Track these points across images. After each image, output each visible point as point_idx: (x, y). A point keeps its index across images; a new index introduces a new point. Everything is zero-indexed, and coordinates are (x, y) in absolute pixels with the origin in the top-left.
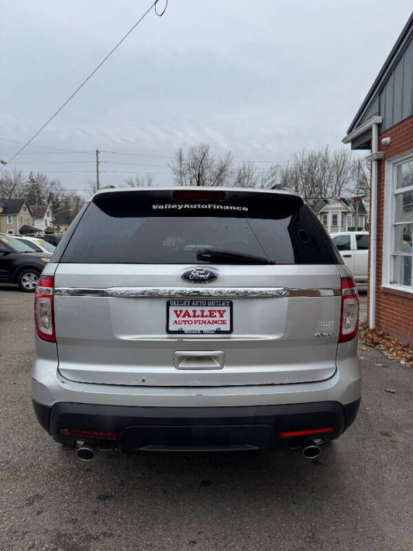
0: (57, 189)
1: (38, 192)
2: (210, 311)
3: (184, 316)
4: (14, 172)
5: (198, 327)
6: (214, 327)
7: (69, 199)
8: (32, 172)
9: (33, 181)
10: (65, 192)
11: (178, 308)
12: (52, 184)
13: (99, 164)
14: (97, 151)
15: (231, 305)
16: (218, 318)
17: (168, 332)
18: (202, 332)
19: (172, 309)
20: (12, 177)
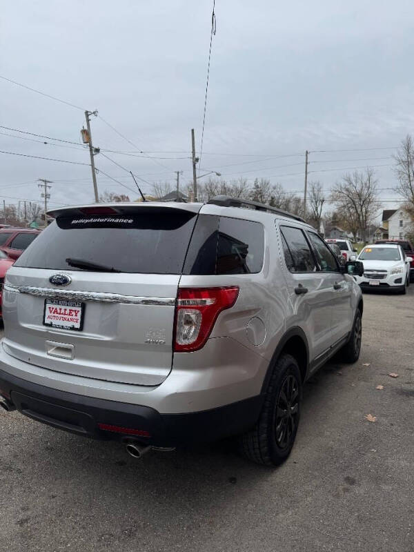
0: (278, 192)
1: (261, 197)
2: (70, 310)
3: (54, 313)
4: (241, 181)
5: (61, 323)
6: (70, 324)
7: (289, 201)
8: (257, 179)
9: (257, 187)
10: (286, 195)
11: (51, 306)
12: (274, 188)
13: (308, 165)
14: (307, 152)
15: (83, 307)
16: (74, 317)
17: (44, 324)
18: (63, 328)
19: (48, 306)
20: (239, 185)
